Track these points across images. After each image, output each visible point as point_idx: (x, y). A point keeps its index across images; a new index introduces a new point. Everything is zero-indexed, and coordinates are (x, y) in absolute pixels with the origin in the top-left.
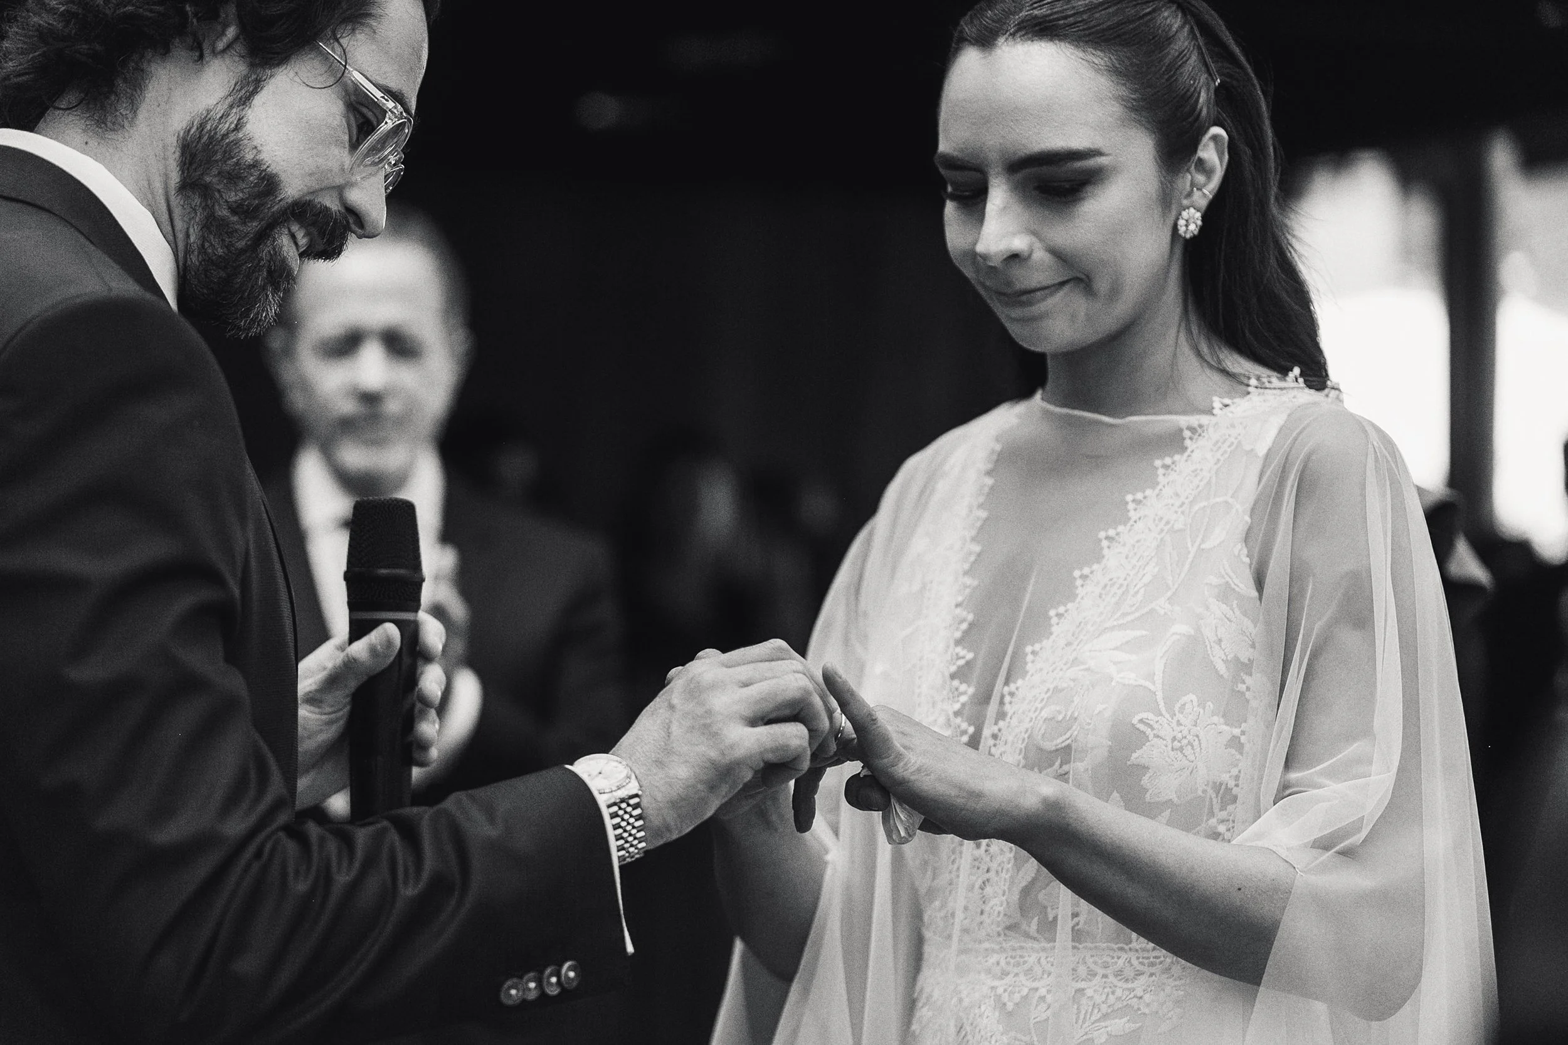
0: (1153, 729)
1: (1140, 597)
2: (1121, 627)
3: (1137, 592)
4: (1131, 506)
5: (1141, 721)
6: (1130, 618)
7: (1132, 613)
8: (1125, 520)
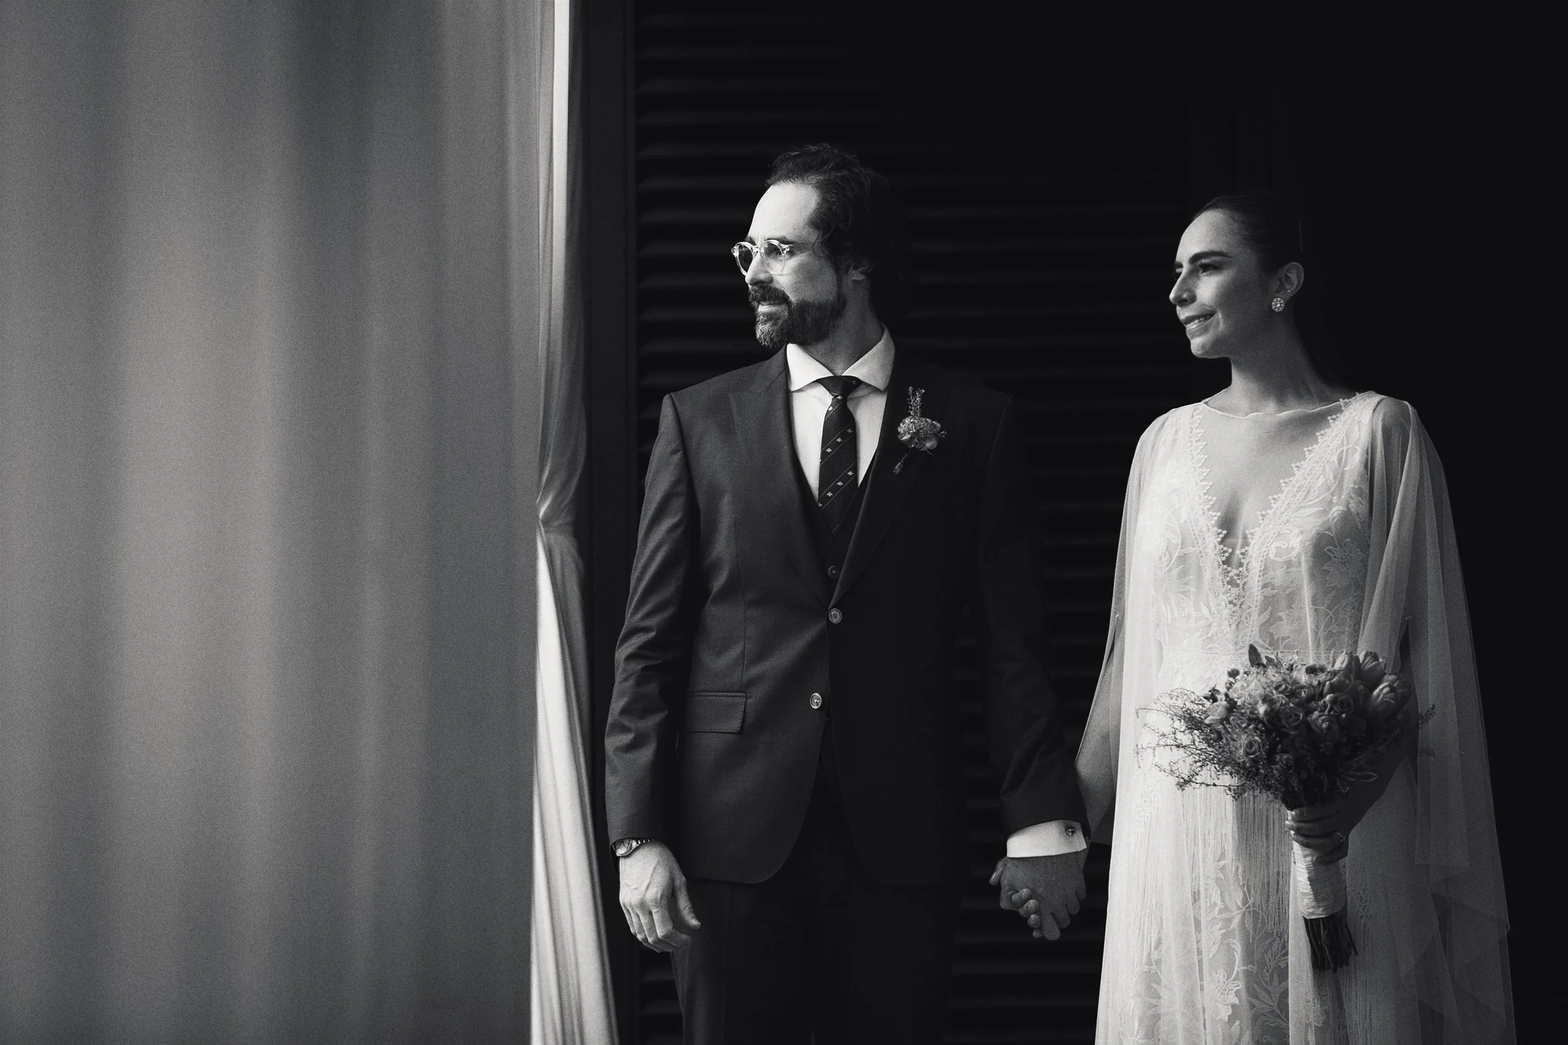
0: (1333, 554)
1: (1316, 493)
2: (1308, 507)
3: (1315, 491)
4: (1307, 453)
5: (1328, 550)
6: (1312, 502)
7: (1315, 499)
8: (1305, 459)
